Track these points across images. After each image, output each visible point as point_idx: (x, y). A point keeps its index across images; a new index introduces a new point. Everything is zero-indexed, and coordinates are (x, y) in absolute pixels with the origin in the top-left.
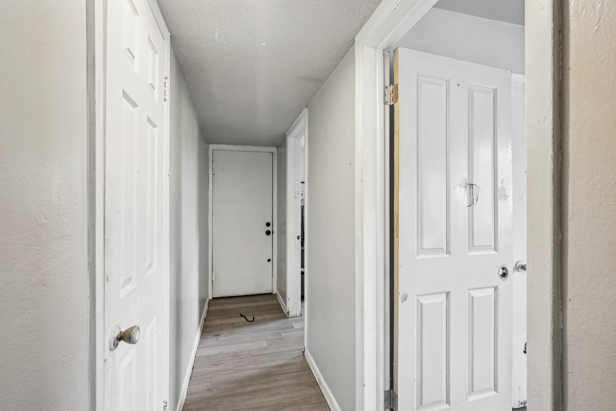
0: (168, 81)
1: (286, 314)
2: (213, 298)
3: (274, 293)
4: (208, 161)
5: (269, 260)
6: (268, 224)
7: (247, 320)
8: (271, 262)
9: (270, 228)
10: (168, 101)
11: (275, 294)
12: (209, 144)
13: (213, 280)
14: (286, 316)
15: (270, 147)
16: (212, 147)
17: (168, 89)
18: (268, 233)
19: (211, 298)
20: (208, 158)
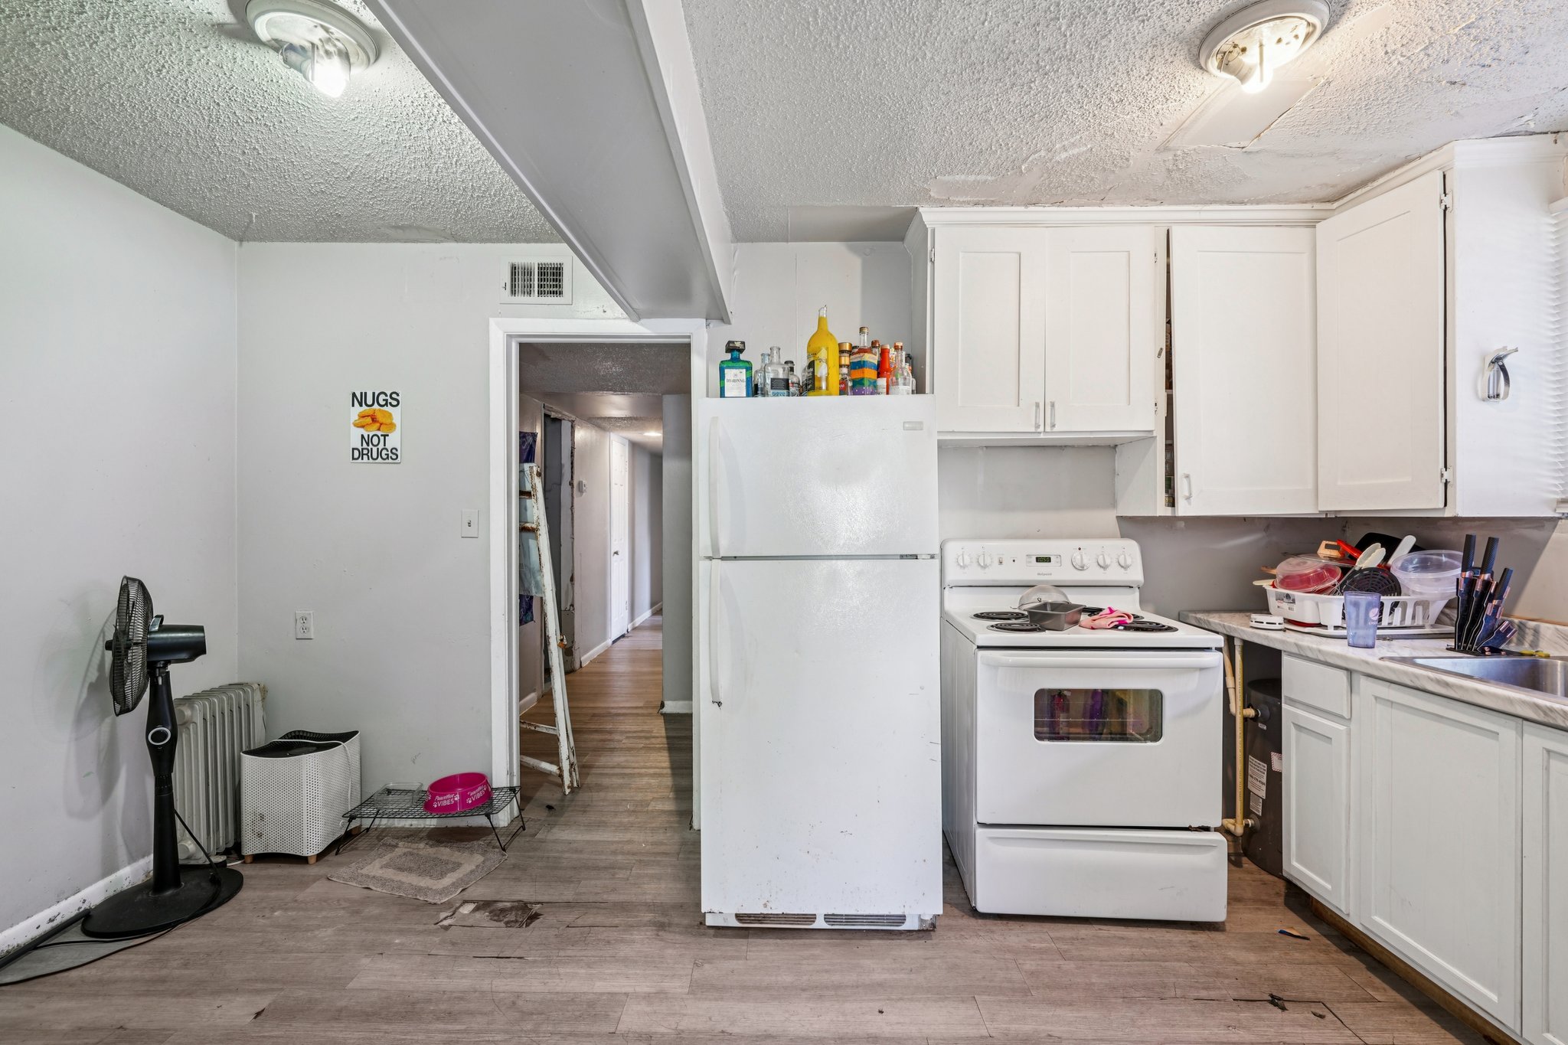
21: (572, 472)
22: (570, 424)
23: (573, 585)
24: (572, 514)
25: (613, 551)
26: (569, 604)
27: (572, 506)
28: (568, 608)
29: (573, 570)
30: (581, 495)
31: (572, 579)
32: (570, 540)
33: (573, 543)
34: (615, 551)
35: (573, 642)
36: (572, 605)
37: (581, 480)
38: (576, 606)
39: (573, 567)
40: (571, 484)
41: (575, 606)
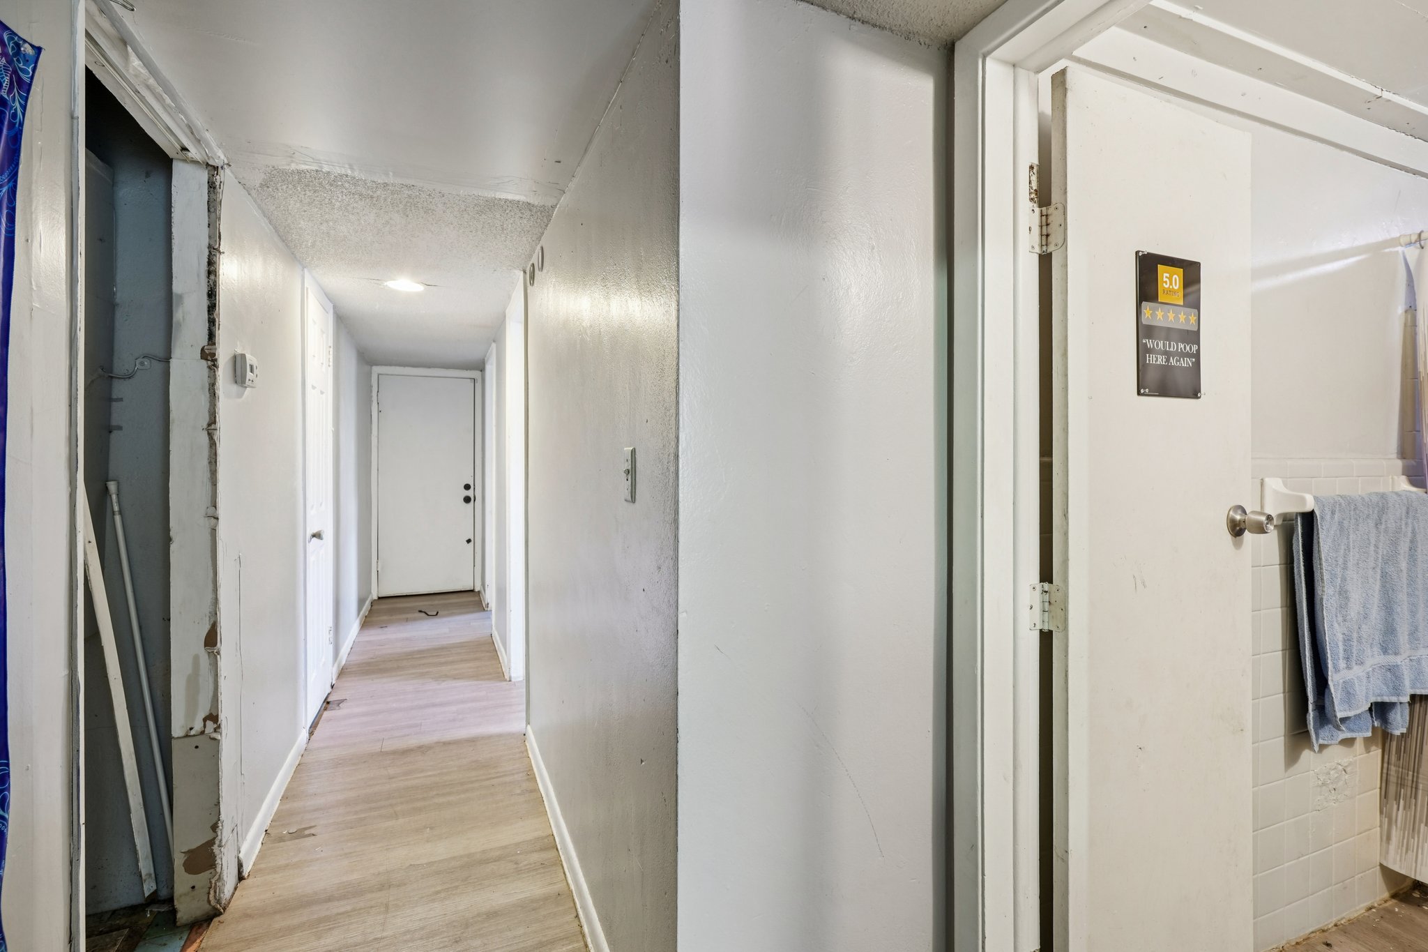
0: (331, 349)
1: (484, 606)
2: (379, 598)
3: (476, 590)
4: (371, 391)
5: (469, 541)
6: (467, 487)
7: (428, 615)
8: (472, 543)
9: (470, 493)
10: (332, 367)
11: (479, 591)
12: (372, 366)
13: (379, 570)
14: (484, 610)
15: (470, 370)
16: (376, 370)
17: (331, 357)
18: (467, 500)
19: (375, 597)
20: (371, 386)
21: (212, 322)
22: (204, 176)
23: (214, 657)
24: (213, 444)
25: (310, 532)
26: (202, 714)
27: (213, 421)
28: (198, 726)
29: (214, 613)
30: (240, 395)
31: (211, 639)
32: (207, 523)
33: (214, 532)
34: (315, 531)
35: (214, 827)
36: (213, 717)
37: (239, 351)
38: (226, 714)
39: (216, 601)
40: (208, 356)
41: (222, 717)
